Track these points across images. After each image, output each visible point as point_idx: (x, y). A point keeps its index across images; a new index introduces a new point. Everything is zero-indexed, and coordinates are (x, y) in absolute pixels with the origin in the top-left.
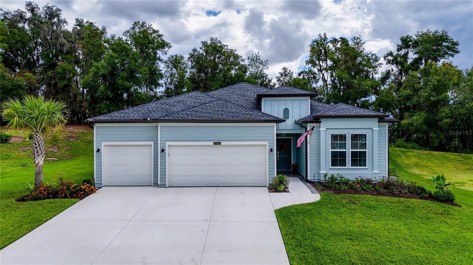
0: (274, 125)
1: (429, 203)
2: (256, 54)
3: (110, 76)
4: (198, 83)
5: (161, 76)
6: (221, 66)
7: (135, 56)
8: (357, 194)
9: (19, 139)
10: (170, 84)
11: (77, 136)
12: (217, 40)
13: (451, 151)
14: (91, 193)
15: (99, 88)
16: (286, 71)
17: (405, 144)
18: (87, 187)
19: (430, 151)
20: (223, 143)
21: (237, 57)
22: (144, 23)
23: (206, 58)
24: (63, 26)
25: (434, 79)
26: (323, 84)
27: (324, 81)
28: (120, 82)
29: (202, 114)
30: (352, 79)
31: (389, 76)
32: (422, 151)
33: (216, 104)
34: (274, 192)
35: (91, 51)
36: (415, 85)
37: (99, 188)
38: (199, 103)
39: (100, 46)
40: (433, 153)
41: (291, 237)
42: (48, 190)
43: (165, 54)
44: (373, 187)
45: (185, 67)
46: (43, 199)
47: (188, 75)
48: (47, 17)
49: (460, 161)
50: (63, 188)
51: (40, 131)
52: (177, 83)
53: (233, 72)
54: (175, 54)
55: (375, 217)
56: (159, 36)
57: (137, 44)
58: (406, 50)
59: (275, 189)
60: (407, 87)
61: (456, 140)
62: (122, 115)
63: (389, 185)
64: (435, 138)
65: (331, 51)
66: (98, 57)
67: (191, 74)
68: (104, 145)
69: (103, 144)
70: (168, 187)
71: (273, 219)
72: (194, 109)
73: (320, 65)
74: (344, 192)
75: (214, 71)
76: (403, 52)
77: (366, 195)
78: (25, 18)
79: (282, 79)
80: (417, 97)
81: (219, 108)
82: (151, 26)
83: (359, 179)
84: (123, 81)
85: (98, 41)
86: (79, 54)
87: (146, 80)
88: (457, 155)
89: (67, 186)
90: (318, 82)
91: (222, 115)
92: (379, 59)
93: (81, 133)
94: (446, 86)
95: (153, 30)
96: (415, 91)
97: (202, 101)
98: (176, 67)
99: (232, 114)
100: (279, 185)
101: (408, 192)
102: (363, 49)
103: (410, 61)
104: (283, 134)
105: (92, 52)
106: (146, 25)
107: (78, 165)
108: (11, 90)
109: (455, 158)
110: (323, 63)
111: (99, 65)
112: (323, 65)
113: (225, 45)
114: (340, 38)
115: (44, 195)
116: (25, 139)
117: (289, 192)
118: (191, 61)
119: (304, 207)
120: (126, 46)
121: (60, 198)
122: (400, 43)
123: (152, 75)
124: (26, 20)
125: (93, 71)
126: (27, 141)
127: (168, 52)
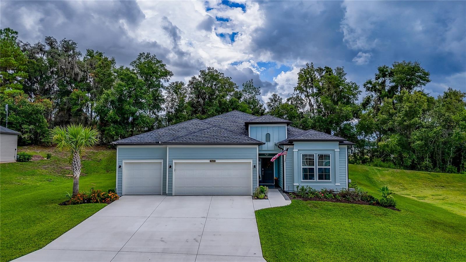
0: (257, 147)
1: (375, 208)
2: (250, 81)
3: (119, 102)
4: (196, 108)
5: (163, 101)
6: (217, 92)
7: (140, 84)
8: (320, 201)
9: (38, 158)
10: (171, 108)
11: (89, 156)
12: (213, 69)
13: (423, 170)
14: (115, 199)
15: (109, 113)
16: (276, 97)
17: (382, 163)
18: (112, 195)
19: (403, 170)
20: (217, 161)
21: (231, 85)
22: (148, 54)
23: (204, 85)
24: (78, 57)
25: (406, 106)
26: (310, 108)
27: (311, 105)
28: (127, 107)
29: (201, 138)
30: (335, 105)
31: (369, 102)
32: (397, 169)
33: (212, 130)
34: (256, 199)
35: (102, 79)
36: (391, 111)
37: (120, 196)
38: (199, 129)
39: (110, 75)
40: (406, 172)
41: (264, 227)
42: (83, 197)
43: (167, 81)
44: (334, 196)
45: (185, 92)
46: (80, 204)
47: (187, 100)
48: (64, 50)
49: (429, 179)
50: (94, 196)
51: (78, 151)
52: (177, 107)
53: (228, 97)
54: (176, 81)
55: (329, 216)
56: (162, 66)
57: (142, 73)
58: (383, 79)
59: (257, 197)
60: (383, 112)
61: (427, 160)
62: (139, 139)
63: (347, 195)
64: (409, 158)
65: (317, 79)
66: (108, 84)
67: (190, 100)
68: (126, 163)
69: (124, 161)
70: (174, 196)
71: (254, 216)
72: (194, 134)
73: (307, 91)
74: (311, 199)
75: (212, 97)
76: (380, 80)
77: (327, 202)
78: (44, 51)
79: (272, 104)
80: (392, 121)
81: (215, 133)
82: (155, 56)
83: (324, 190)
84: (130, 107)
85: (108, 71)
86: (90, 81)
87: (150, 105)
88: (427, 173)
89: (98, 194)
90: (305, 107)
91: (217, 139)
92: (359, 87)
93: (91, 153)
94: (416, 112)
95: (157, 60)
96: (390, 116)
97: (201, 127)
98: (176, 93)
99: (224, 138)
100: (260, 194)
101: (361, 200)
102: (344, 79)
103: (387, 88)
104: (266, 154)
105: (102, 81)
106: (151, 56)
107: (94, 180)
108: (31, 114)
109: (425, 176)
110: (309, 89)
111: (109, 92)
112: (310, 91)
113: (222, 73)
114: (325, 68)
115: (81, 200)
116: (43, 158)
117: (268, 199)
118: (191, 87)
119: (277, 209)
120: (133, 75)
121: (93, 203)
122: (378, 73)
123: (156, 100)
124: (45, 52)
125: (103, 98)
126: (46, 160)
127: (170, 79)
